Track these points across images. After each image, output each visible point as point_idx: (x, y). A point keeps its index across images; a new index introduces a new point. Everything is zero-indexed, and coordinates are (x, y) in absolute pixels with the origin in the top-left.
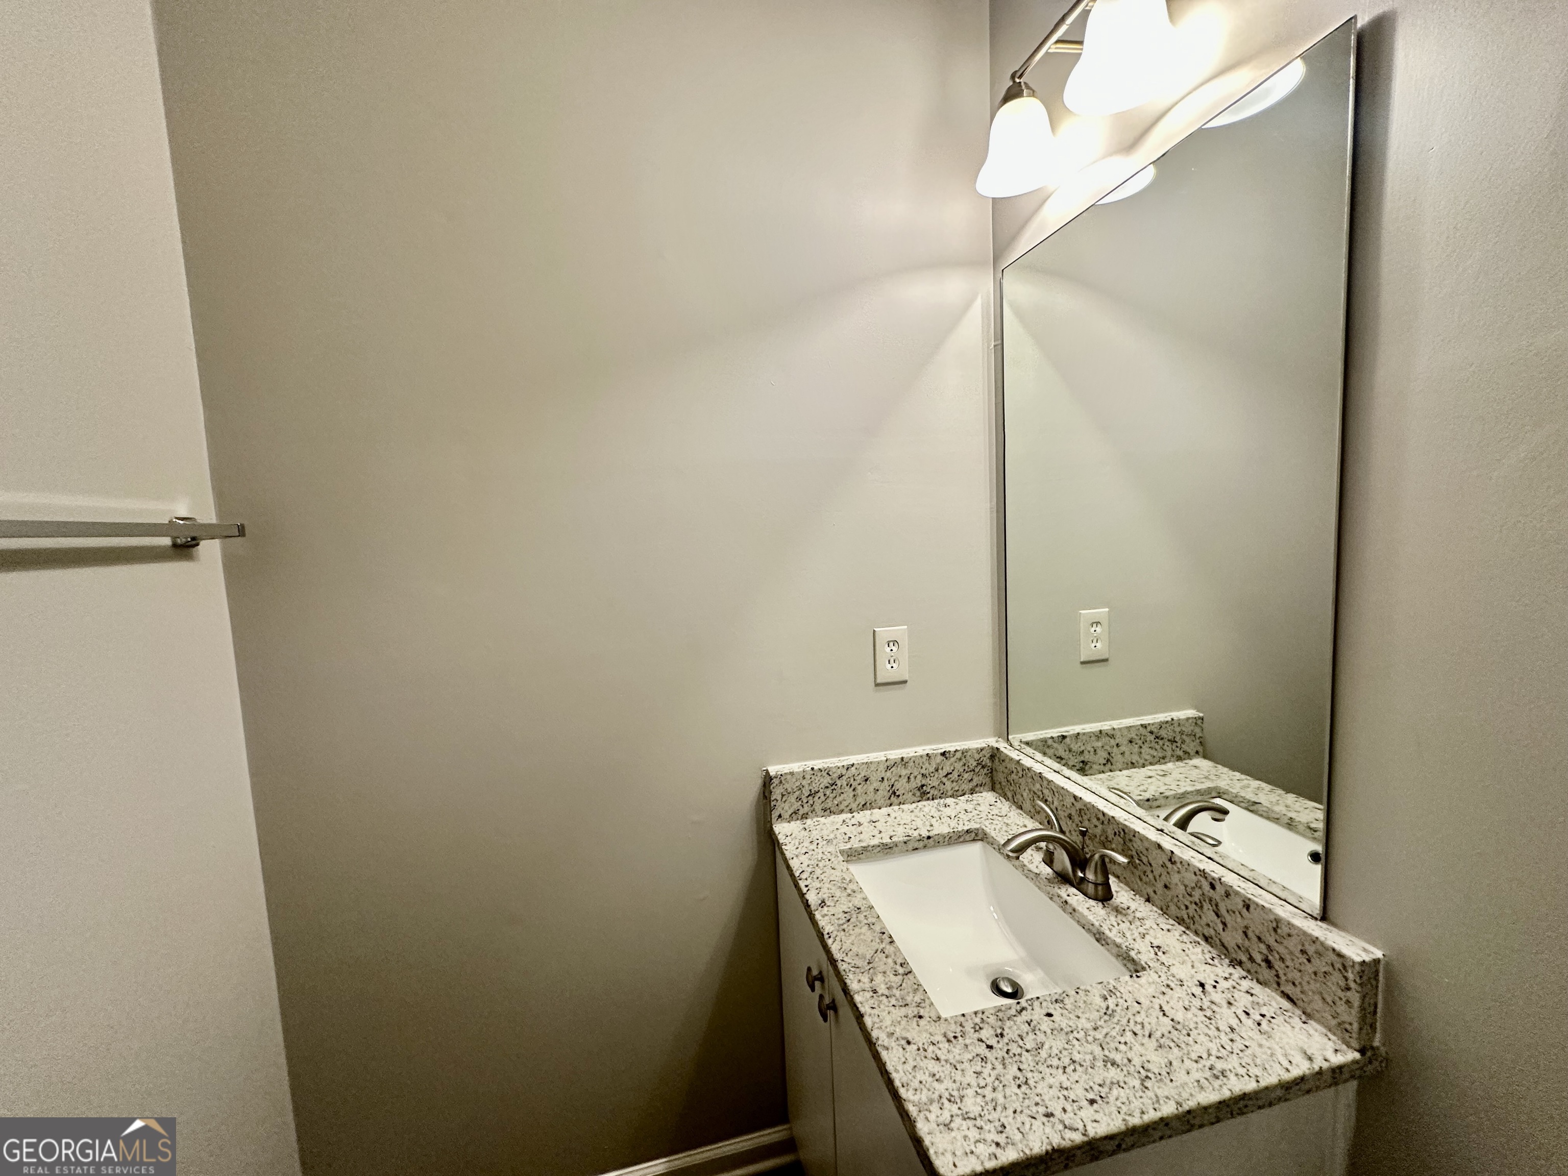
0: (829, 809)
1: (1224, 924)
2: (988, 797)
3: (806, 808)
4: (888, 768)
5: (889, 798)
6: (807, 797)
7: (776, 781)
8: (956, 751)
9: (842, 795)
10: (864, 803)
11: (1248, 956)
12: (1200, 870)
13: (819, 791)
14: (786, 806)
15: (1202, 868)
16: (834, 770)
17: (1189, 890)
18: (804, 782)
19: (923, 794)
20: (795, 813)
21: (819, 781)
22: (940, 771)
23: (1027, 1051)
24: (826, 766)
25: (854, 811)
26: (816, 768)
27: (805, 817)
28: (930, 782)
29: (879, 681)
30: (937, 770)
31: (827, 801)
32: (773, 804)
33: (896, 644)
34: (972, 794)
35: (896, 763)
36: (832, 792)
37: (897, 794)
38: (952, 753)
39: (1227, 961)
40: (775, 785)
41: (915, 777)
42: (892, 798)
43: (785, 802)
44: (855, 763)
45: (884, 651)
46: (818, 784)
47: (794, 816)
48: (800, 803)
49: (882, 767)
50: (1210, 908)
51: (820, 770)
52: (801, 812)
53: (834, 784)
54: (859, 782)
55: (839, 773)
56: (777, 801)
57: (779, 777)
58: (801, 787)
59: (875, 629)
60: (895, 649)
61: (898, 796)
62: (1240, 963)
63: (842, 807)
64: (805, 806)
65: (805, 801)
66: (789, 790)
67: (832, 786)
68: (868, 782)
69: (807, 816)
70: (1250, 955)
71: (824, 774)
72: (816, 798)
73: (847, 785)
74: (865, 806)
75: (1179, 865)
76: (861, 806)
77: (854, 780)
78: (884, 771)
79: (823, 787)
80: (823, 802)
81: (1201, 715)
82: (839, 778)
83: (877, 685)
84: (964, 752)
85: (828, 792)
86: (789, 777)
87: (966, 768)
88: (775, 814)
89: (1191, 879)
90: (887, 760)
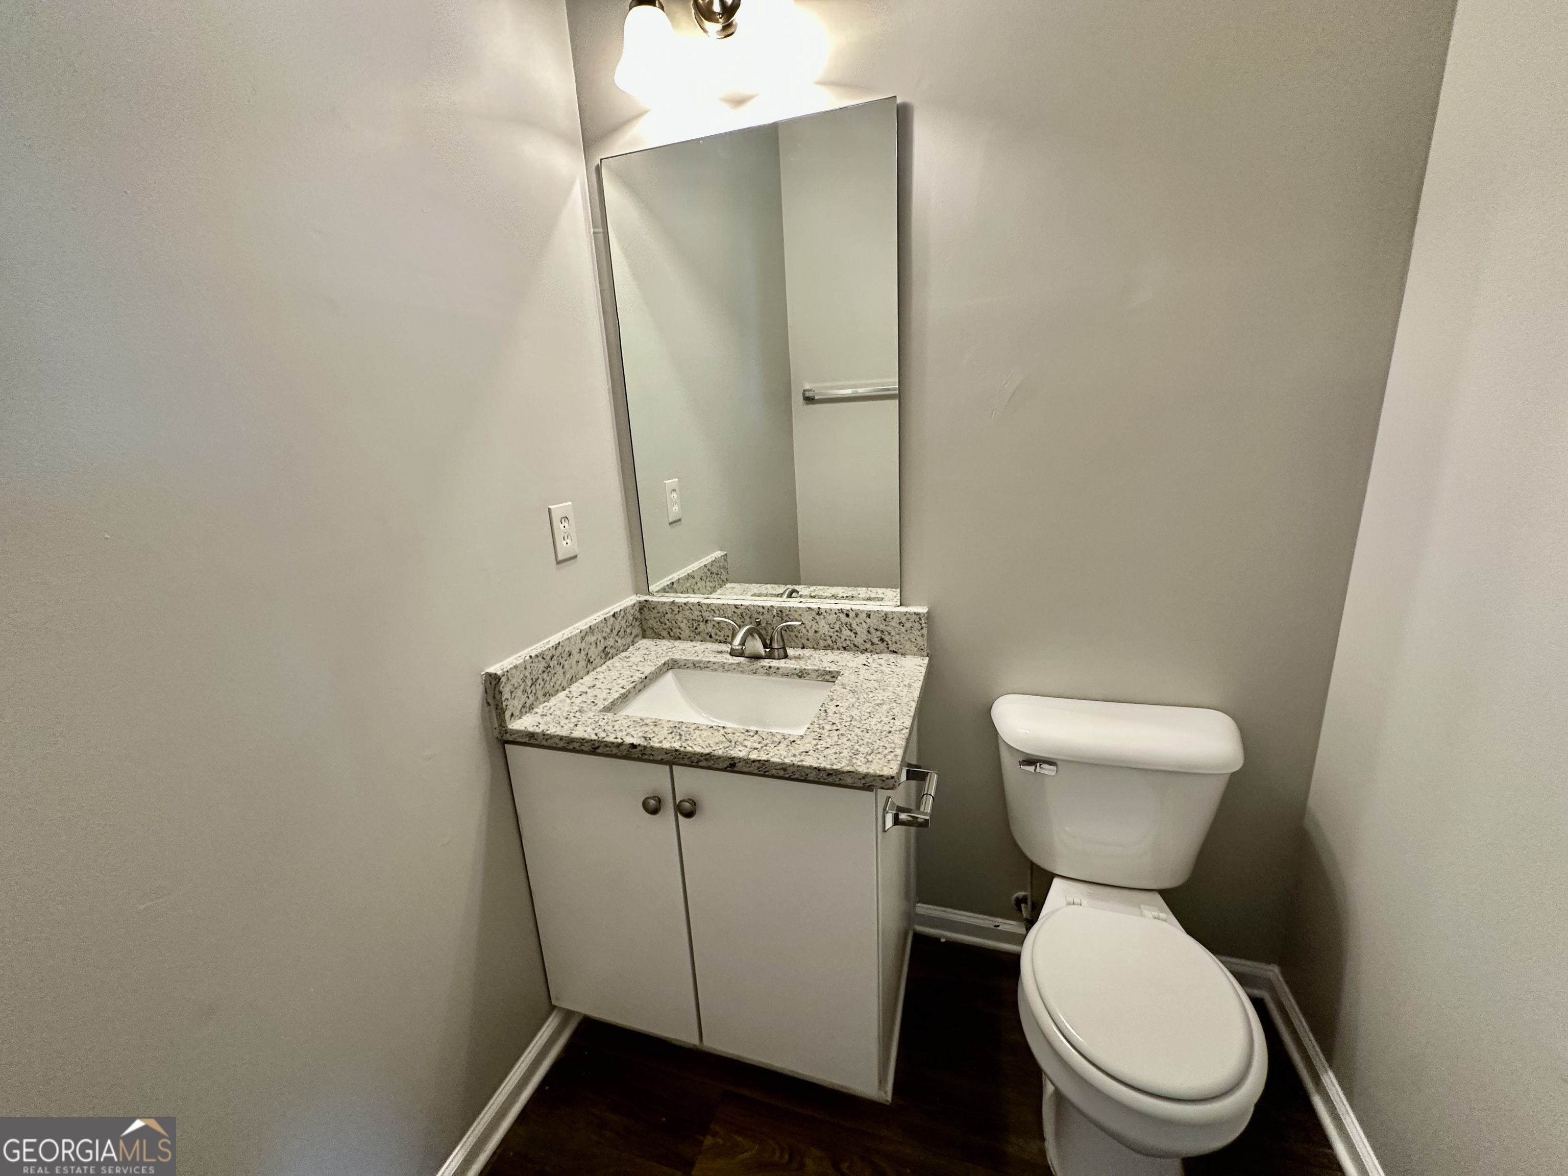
0: (548, 692)
1: (856, 633)
2: (644, 643)
3: (532, 698)
4: (583, 639)
5: (587, 667)
6: (531, 687)
7: (504, 679)
8: (621, 610)
9: (555, 675)
10: (571, 678)
11: (871, 643)
12: (839, 610)
13: (538, 677)
14: (516, 702)
15: (840, 608)
16: (547, 653)
17: (832, 626)
18: (527, 673)
19: (606, 655)
20: (523, 707)
21: (537, 667)
22: (613, 631)
23: (851, 721)
24: (540, 651)
25: (566, 688)
26: (533, 655)
27: (531, 708)
28: (609, 643)
29: (560, 558)
30: (612, 631)
31: (546, 685)
32: (504, 704)
33: (566, 519)
34: (633, 645)
35: (587, 632)
36: (548, 676)
37: (591, 661)
38: (618, 613)
39: (859, 653)
40: (503, 684)
41: (600, 641)
42: (589, 665)
43: (514, 699)
44: (560, 641)
45: (559, 527)
46: (537, 671)
47: (523, 710)
48: (526, 695)
49: (579, 639)
50: (847, 628)
51: (537, 656)
52: (528, 705)
53: (549, 666)
54: (565, 658)
55: (551, 655)
56: (508, 699)
57: (506, 674)
58: (524, 678)
59: (550, 507)
60: (566, 525)
61: (592, 662)
62: (866, 650)
63: (557, 687)
64: (530, 696)
65: (529, 692)
66: (516, 685)
67: (547, 669)
68: (571, 657)
69: (533, 706)
70: (872, 642)
71: (540, 658)
72: (538, 685)
73: (558, 664)
74: (572, 680)
75: (824, 614)
76: (569, 681)
77: (562, 657)
78: (580, 643)
79: (541, 673)
80: (542, 688)
81: (726, 553)
82: (551, 659)
83: (559, 562)
84: (625, 610)
85: (545, 675)
86: (514, 671)
87: (627, 624)
88: (508, 715)
89: (832, 618)
90: (581, 632)
